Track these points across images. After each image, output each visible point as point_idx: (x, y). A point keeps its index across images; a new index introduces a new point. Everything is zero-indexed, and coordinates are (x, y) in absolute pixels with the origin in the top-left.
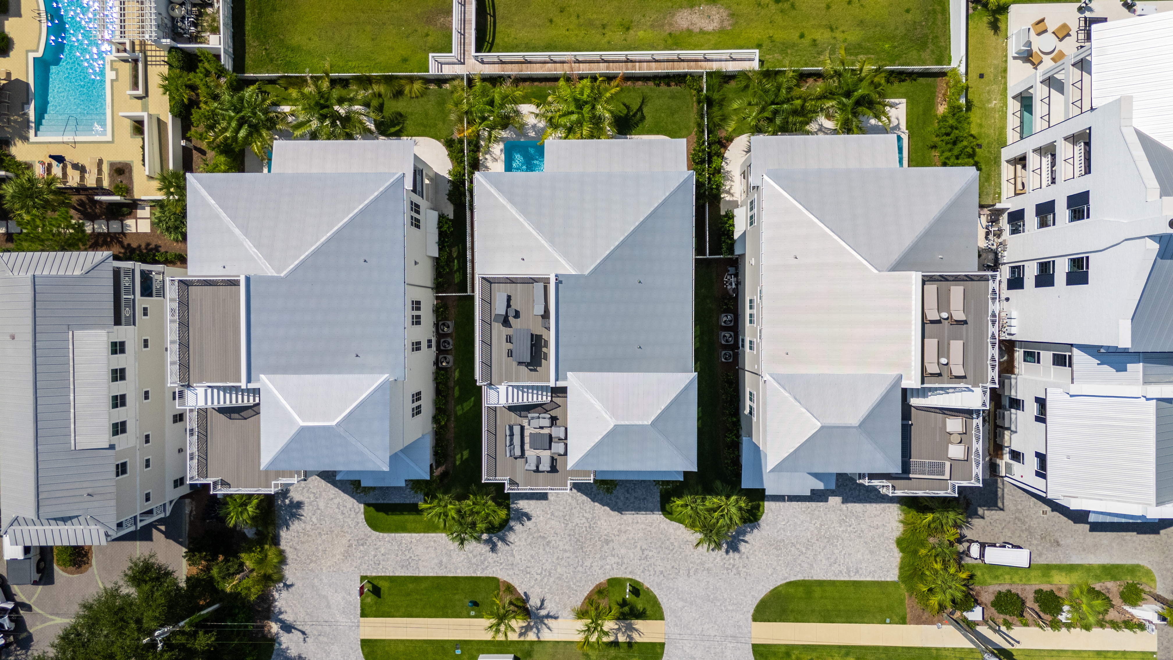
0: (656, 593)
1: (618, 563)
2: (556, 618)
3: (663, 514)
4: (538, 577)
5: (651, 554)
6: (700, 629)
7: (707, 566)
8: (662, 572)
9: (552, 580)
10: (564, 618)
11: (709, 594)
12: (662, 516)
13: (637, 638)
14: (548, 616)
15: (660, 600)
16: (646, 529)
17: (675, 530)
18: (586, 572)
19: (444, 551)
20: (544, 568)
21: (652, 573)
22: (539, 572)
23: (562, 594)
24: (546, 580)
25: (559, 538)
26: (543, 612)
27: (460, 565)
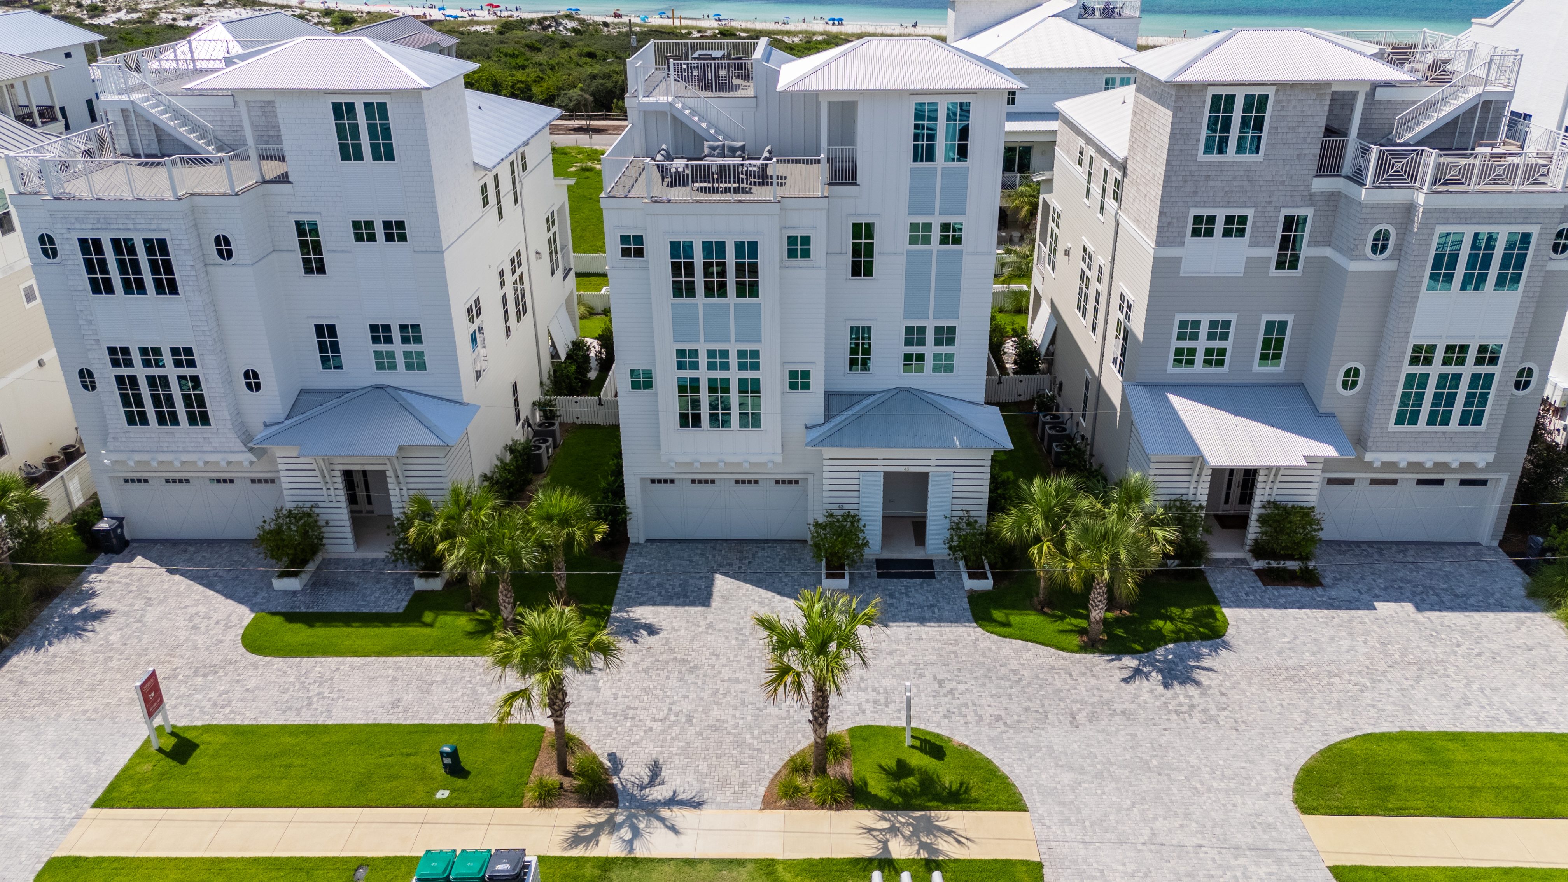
0: (989, 756)
1: (876, 702)
2: (696, 804)
3: (980, 626)
4: (657, 726)
5: (962, 687)
6: (1147, 831)
7: (1119, 707)
8: (998, 718)
9: (692, 730)
10: (719, 806)
11: (1146, 757)
12: (979, 630)
13: (949, 849)
14: (672, 802)
15: (1005, 770)
16: (942, 649)
17: (1016, 651)
18: (789, 717)
19: (415, 683)
20: (675, 708)
21: (971, 717)
22: (661, 716)
23: (719, 757)
24: (676, 730)
25: (723, 661)
26: (658, 793)
27: (445, 706)
